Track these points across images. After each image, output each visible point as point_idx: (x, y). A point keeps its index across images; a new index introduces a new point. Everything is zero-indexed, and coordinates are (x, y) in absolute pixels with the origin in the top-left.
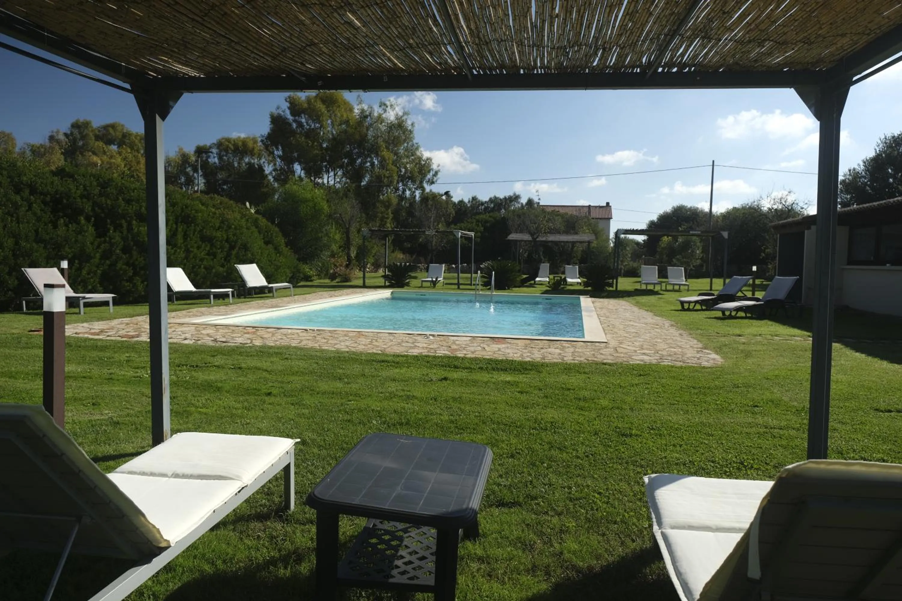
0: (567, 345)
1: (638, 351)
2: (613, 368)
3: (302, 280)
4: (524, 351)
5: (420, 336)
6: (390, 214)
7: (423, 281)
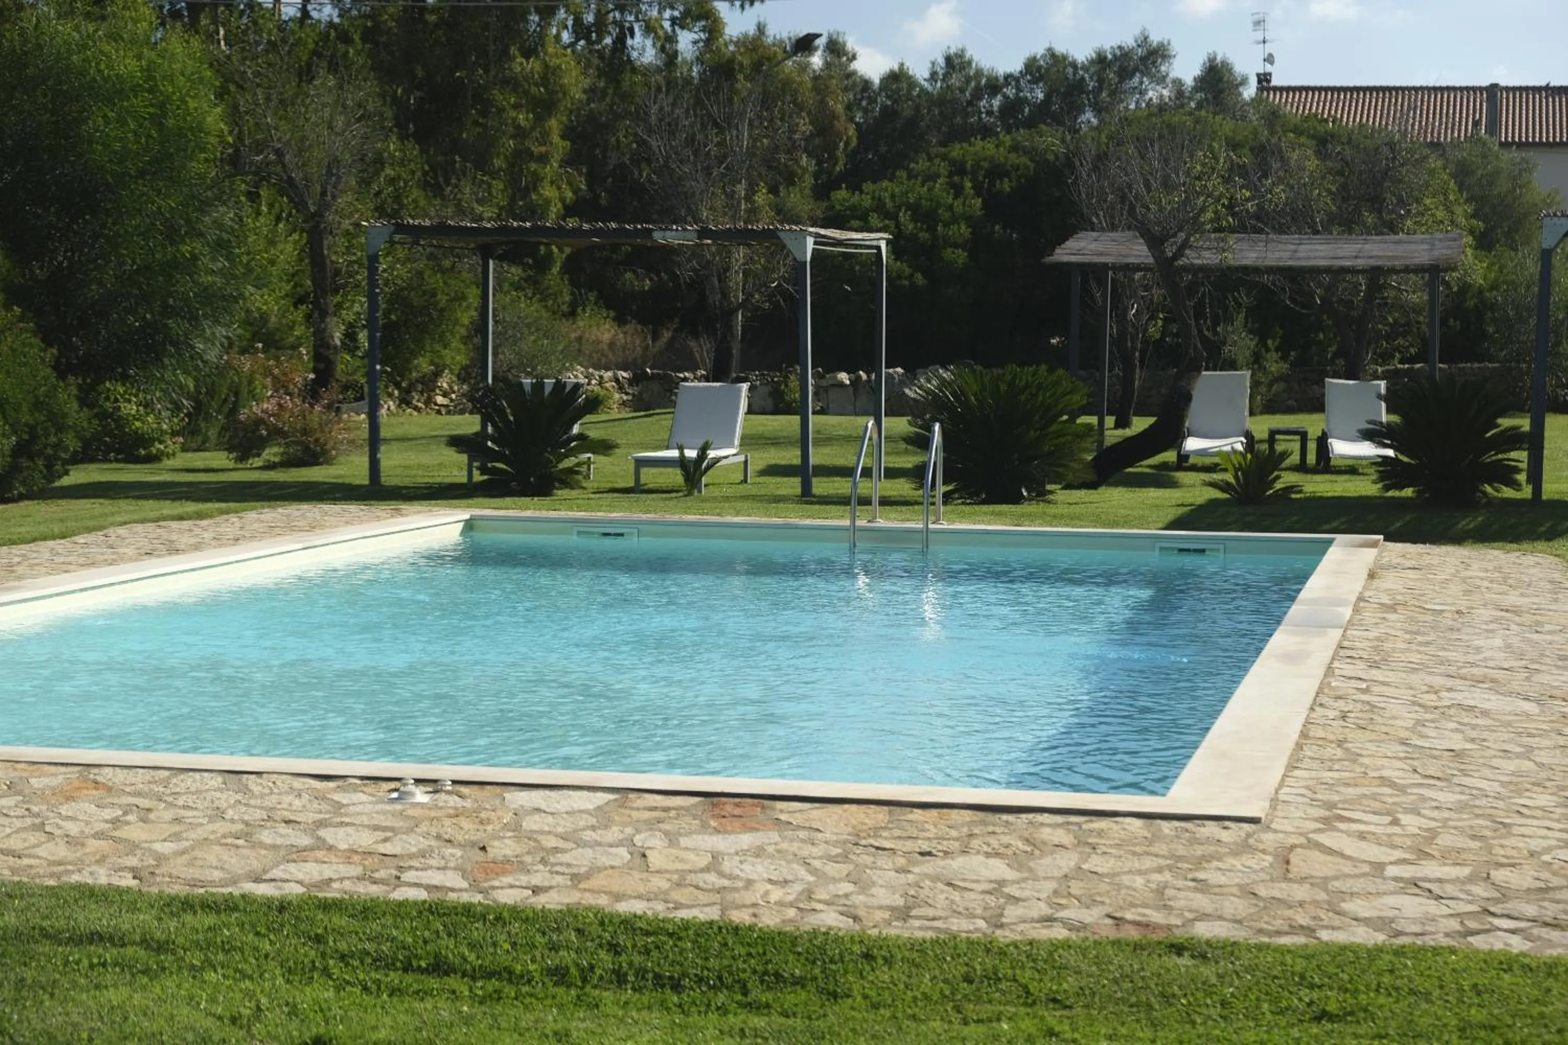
0: (1061, 836)
1: (1392, 871)
2: (1208, 972)
3: (85, 456)
4: (832, 869)
5: (371, 788)
6: (556, 139)
7: (641, 463)
